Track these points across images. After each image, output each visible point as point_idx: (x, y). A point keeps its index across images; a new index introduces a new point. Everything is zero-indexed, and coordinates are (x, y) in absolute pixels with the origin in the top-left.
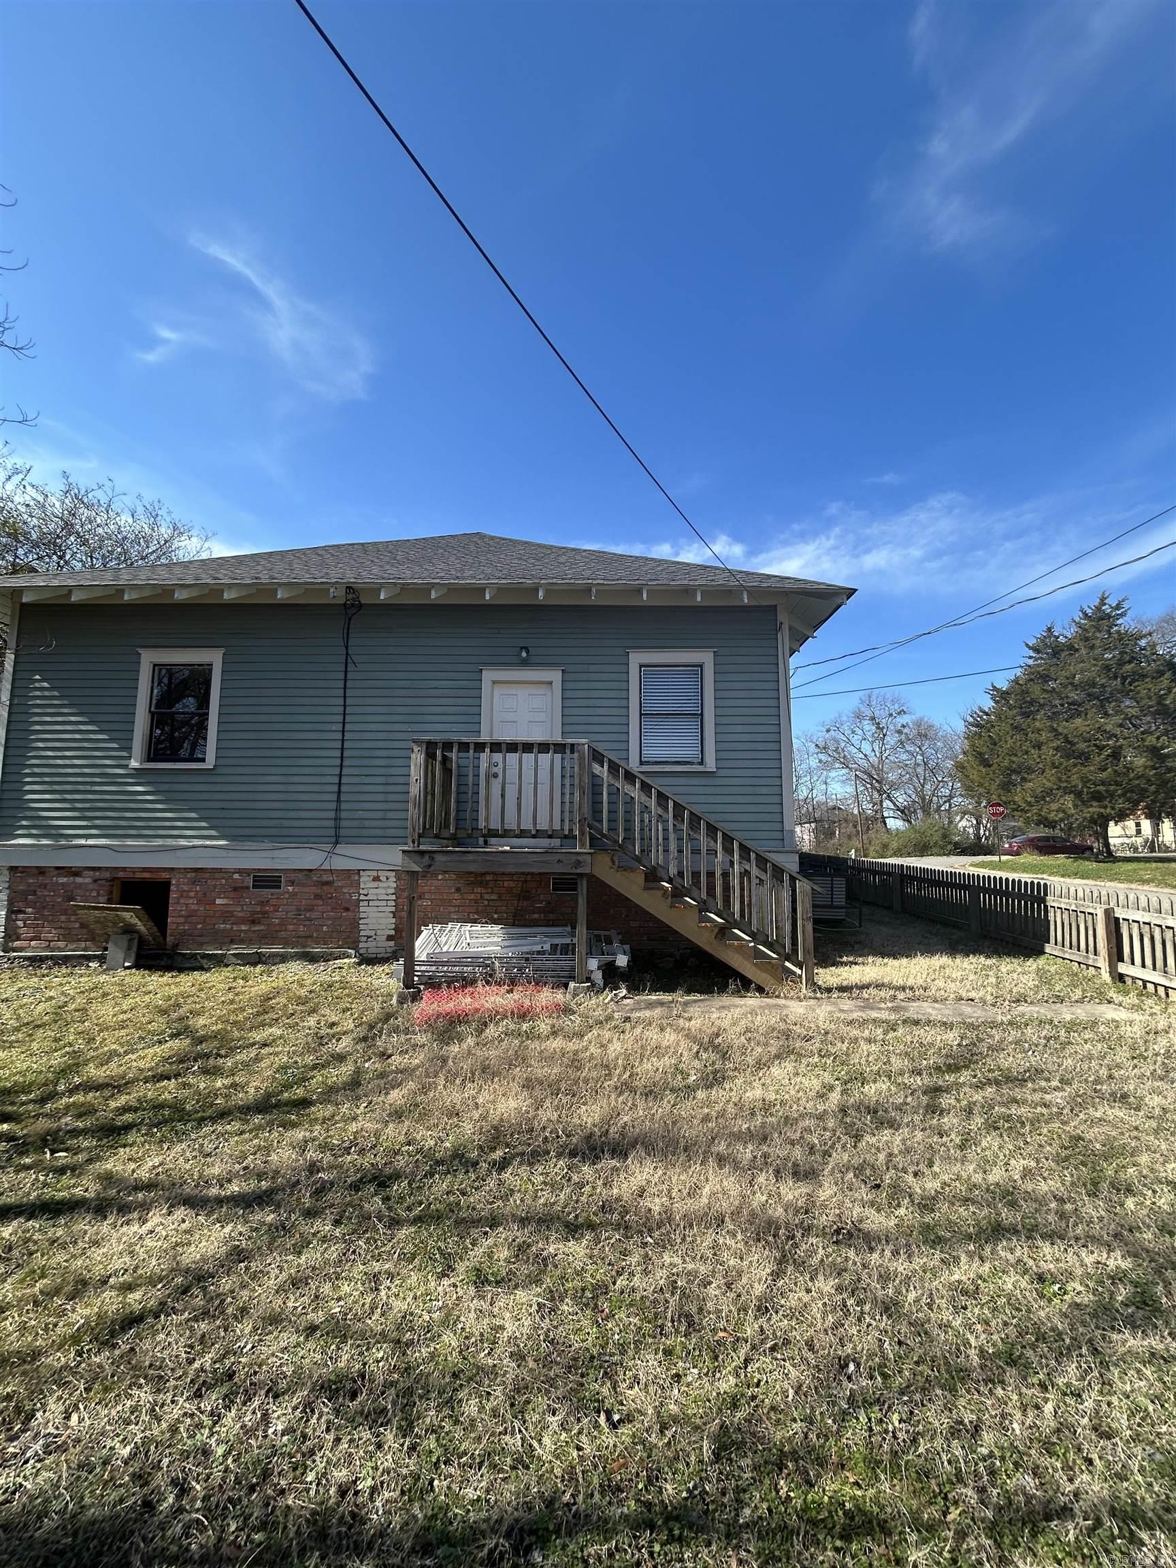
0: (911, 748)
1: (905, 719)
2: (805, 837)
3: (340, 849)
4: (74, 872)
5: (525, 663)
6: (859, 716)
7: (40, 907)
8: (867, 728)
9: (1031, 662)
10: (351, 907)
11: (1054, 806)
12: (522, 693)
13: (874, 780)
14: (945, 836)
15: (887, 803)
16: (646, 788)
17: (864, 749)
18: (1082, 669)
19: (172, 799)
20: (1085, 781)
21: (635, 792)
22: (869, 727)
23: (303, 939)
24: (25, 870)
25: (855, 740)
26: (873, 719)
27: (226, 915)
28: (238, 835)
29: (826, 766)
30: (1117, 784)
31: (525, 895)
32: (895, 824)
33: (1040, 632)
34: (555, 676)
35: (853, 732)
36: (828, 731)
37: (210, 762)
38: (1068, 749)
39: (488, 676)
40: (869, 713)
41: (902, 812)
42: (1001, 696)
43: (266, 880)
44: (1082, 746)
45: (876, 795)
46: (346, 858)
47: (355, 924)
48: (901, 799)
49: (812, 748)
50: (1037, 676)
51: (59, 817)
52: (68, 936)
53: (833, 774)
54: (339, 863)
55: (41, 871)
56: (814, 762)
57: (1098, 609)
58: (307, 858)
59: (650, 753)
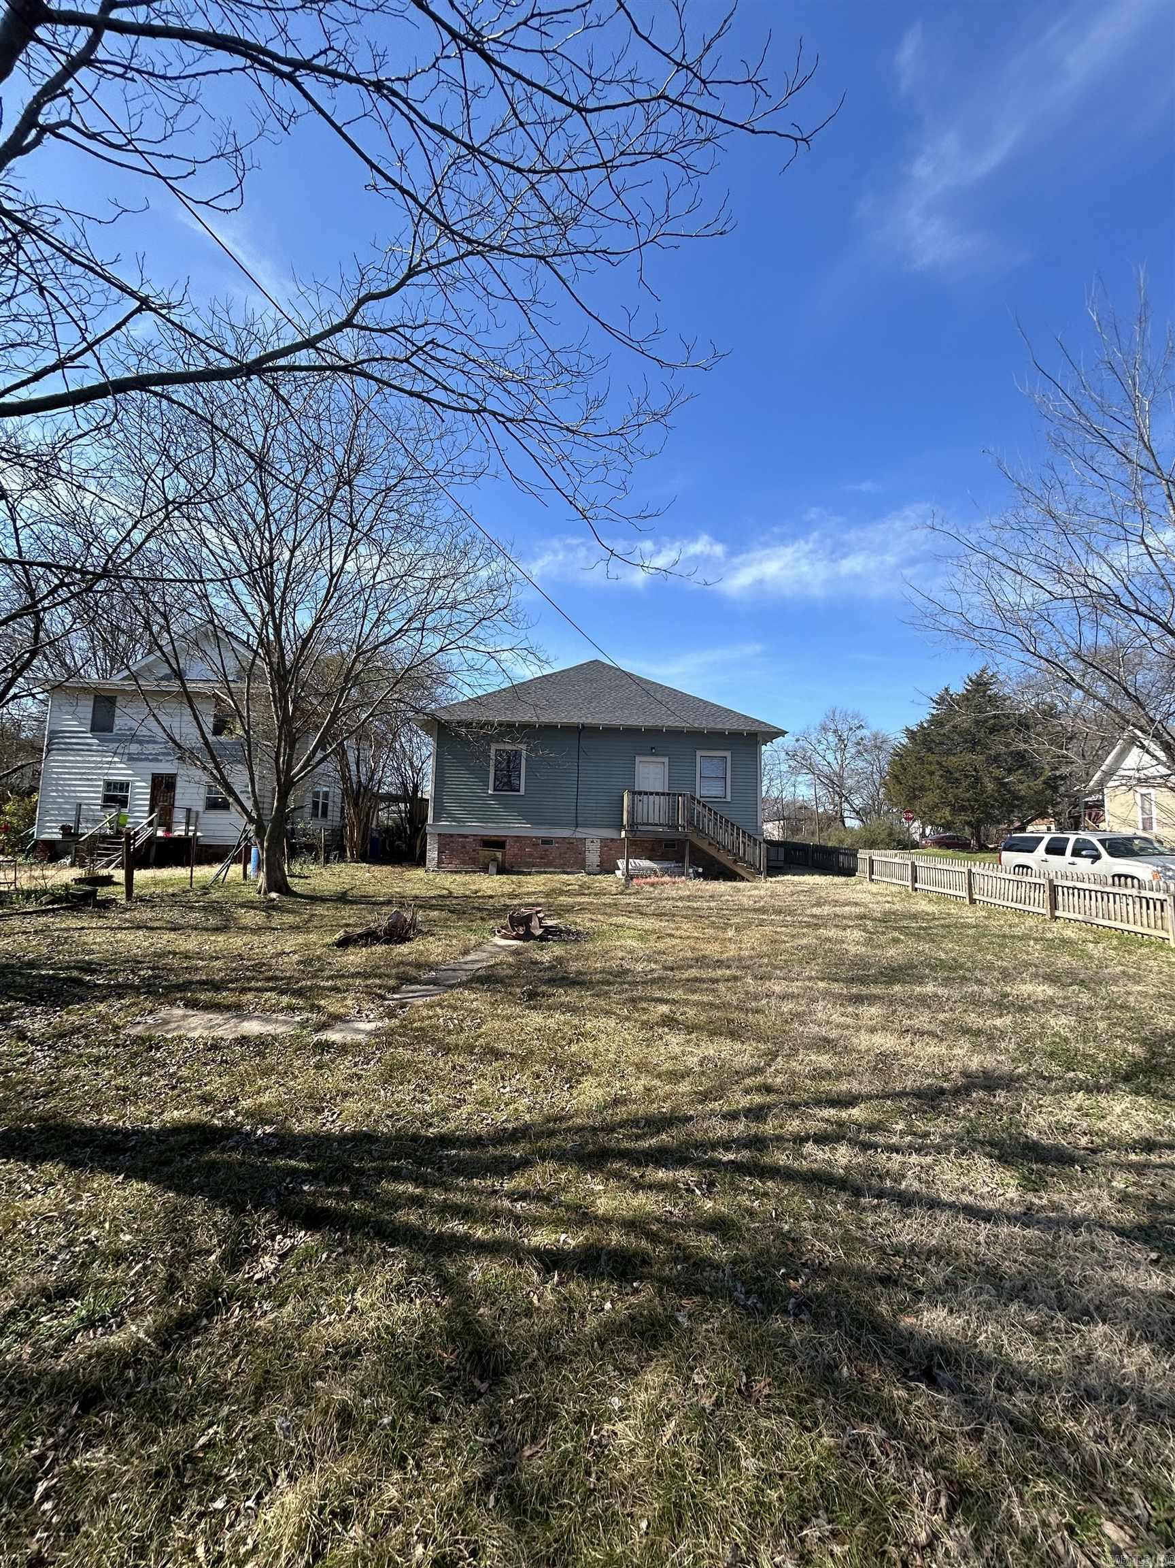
0: (869, 758)
1: (865, 732)
2: (773, 830)
3: (579, 829)
4: (466, 836)
5: (653, 754)
6: (825, 729)
7: (452, 850)
8: (830, 739)
9: (935, 712)
10: (582, 853)
11: (939, 815)
12: (652, 767)
13: (835, 784)
14: (890, 835)
15: (846, 806)
16: (704, 806)
17: (829, 759)
18: (964, 719)
19: (506, 807)
20: (956, 797)
21: (700, 809)
22: (832, 738)
23: (561, 866)
24: (445, 835)
25: (820, 748)
26: (835, 731)
27: (531, 855)
28: (535, 823)
29: (794, 771)
30: (976, 800)
31: (653, 850)
32: (852, 823)
33: (941, 691)
34: (666, 760)
35: (819, 742)
36: (797, 740)
37: (522, 792)
38: (948, 774)
39: (638, 759)
40: (833, 727)
41: (858, 813)
42: (911, 734)
43: (547, 841)
44: (957, 775)
45: (837, 798)
46: (581, 833)
47: (584, 860)
48: (858, 802)
49: (783, 755)
50: (936, 721)
51: (459, 813)
52: (464, 863)
53: (800, 779)
54: (579, 835)
55: (451, 836)
56: (784, 767)
57: (980, 677)
58: (565, 833)
59: (704, 793)
